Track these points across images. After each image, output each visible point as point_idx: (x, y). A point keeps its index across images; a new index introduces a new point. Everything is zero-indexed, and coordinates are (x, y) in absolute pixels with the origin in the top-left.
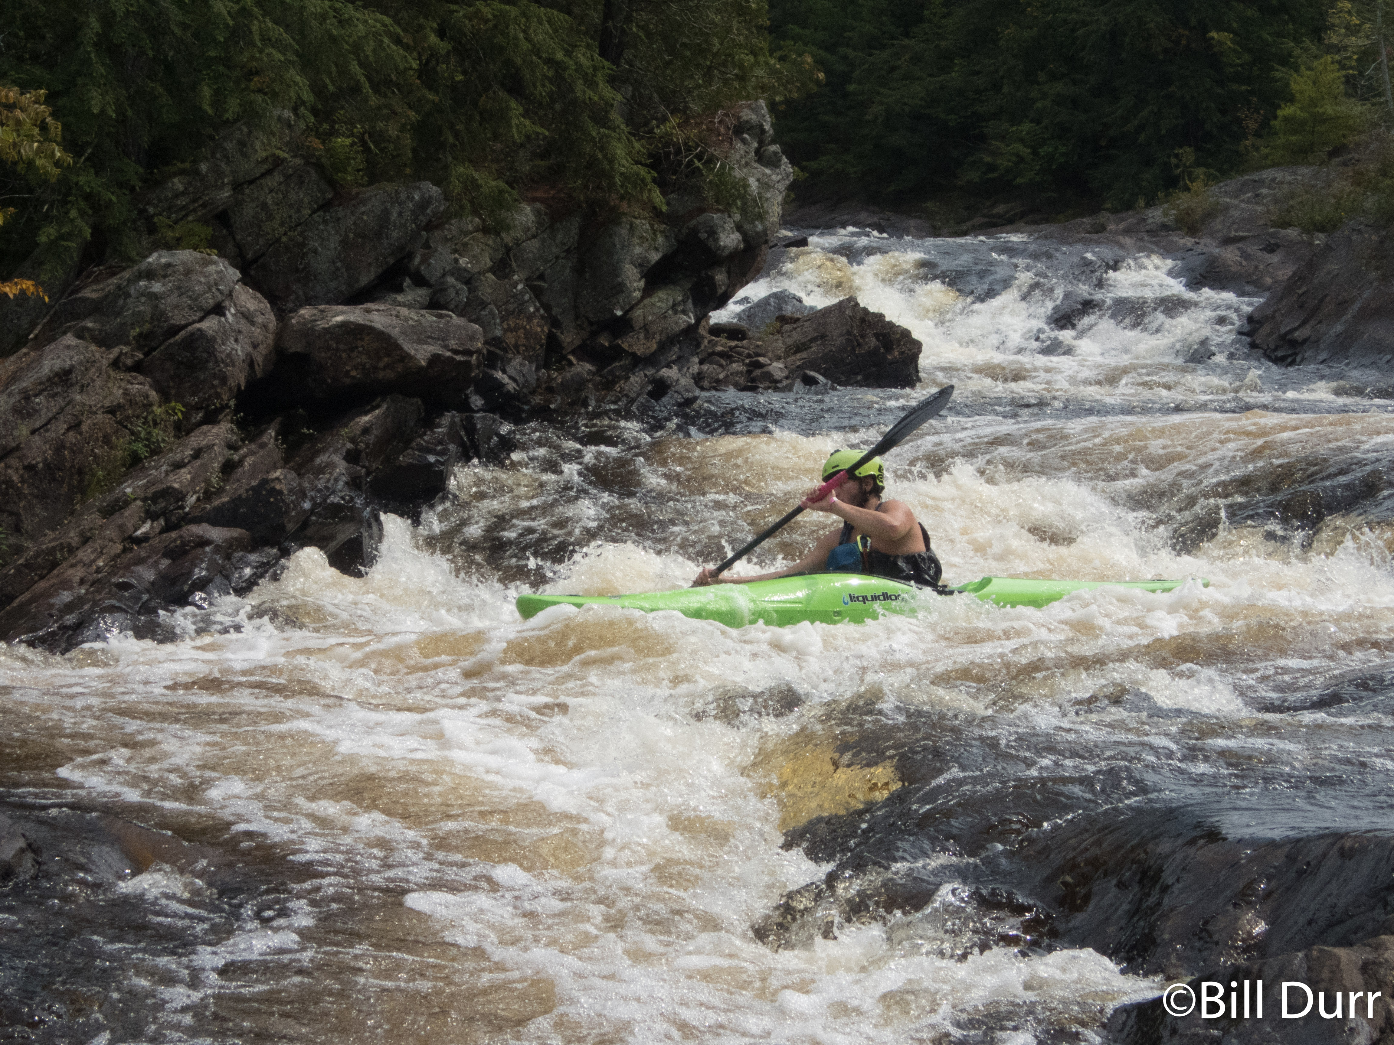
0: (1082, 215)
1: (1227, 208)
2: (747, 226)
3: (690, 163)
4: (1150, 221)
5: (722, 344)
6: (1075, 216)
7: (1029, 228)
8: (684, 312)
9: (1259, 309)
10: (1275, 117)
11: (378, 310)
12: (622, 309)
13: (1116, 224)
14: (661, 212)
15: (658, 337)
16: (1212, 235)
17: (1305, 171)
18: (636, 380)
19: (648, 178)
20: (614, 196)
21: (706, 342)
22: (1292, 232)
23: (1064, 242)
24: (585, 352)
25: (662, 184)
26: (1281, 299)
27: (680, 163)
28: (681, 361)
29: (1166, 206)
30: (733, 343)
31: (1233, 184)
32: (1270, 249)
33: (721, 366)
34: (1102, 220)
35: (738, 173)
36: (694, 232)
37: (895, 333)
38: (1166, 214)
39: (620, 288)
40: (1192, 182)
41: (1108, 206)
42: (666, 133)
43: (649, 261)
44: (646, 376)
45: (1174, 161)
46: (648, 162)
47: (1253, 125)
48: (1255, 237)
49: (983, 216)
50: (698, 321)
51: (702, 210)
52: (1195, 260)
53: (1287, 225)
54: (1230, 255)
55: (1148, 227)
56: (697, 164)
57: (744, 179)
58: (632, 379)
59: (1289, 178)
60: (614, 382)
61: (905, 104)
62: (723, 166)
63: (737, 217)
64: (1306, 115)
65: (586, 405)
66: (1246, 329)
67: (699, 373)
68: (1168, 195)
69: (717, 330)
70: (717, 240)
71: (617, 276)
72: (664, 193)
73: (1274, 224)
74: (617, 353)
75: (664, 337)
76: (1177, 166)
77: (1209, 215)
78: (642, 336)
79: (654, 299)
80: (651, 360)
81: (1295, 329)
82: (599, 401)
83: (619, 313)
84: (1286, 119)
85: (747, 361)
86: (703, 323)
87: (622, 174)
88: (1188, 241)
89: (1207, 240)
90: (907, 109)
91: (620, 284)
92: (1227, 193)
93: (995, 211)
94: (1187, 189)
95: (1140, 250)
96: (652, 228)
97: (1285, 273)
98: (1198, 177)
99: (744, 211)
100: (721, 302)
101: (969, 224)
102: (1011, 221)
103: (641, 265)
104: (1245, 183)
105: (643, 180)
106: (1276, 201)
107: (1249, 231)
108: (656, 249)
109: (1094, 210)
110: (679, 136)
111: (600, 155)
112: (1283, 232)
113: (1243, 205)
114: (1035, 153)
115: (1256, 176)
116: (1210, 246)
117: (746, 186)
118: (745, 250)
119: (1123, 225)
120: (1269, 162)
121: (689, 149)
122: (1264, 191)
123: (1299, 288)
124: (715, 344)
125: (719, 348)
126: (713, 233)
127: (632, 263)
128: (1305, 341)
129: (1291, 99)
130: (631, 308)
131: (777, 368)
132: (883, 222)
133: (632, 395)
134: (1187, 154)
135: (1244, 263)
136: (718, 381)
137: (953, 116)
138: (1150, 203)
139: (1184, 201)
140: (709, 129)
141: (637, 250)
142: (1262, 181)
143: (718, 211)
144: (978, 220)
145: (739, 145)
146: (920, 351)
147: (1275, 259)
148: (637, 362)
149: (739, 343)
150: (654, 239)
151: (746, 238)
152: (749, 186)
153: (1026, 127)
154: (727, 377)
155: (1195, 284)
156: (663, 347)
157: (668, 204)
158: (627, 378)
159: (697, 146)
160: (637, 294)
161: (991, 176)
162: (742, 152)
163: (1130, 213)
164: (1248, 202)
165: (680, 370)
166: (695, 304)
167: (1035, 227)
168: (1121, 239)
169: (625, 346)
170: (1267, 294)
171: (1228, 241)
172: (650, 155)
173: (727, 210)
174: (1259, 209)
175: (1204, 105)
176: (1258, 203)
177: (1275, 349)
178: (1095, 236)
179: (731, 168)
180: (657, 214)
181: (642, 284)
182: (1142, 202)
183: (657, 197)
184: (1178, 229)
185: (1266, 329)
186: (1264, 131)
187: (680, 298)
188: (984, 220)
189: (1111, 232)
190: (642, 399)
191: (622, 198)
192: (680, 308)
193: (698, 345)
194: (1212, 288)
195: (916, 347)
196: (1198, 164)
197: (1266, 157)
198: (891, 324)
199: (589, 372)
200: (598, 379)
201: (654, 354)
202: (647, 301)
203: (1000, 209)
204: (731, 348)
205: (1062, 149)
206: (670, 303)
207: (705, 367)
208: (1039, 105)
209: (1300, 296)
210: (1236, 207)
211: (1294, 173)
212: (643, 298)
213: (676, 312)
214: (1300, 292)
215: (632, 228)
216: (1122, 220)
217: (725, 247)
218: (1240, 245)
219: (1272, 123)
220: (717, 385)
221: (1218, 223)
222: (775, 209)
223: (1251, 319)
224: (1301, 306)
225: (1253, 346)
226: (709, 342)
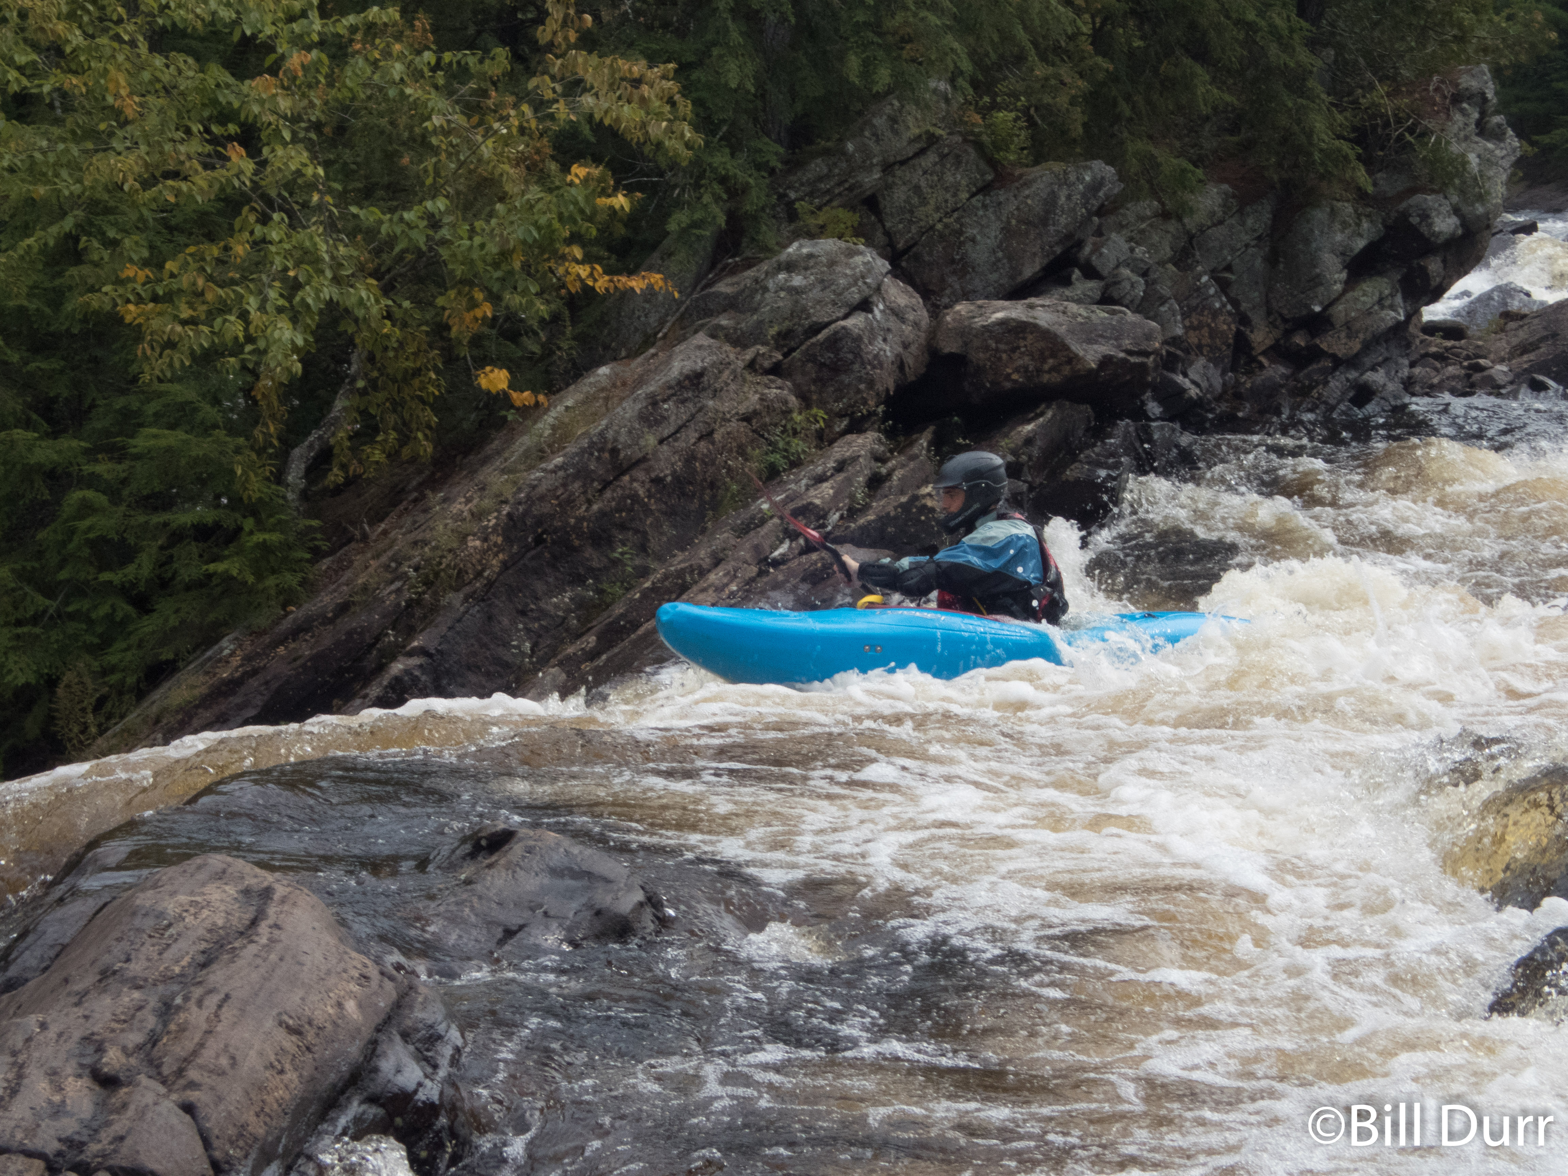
2: (1466, 209)
3: (1400, 138)
5: (1436, 344)
8: (1392, 307)
11: (1043, 306)
12: (1321, 303)
14: (1366, 193)
15: (1361, 336)
18: (1337, 385)
19: (1352, 155)
20: (1312, 176)
21: (1417, 342)
24: (1278, 352)
25: (1368, 162)
27: (1389, 136)
28: (1388, 363)
30: (1449, 343)
33: (1437, 370)
35: (1455, 148)
36: (1404, 216)
39: (1318, 281)
42: (1373, 104)
43: (1352, 250)
44: (1348, 380)
46: (1352, 135)
50: (1409, 317)
51: (1413, 191)
56: (1409, 137)
57: (1463, 155)
58: (1331, 384)
60: (1311, 388)
62: (1438, 142)
63: (1455, 199)
65: (1278, 413)
67: (1410, 378)
69: (1432, 329)
70: (1430, 225)
71: (1315, 267)
72: (1370, 172)
74: (1315, 354)
75: (1369, 336)
78: (1343, 335)
79: (1357, 293)
80: (1354, 362)
82: (1294, 408)
83: (1317, 309)
85: (1466, 364)
86: (1414, 320)
87: (1321, 150)
91: (1318, 276)
96: (1356, 211)
99: (1462, 192)
100: (1436, 294)
103: (1343, 254)
105: (1346, 157)
108: (1361, 235)
110: (1388, 106)
111: (1296, 128)
117: (1465, 163)
118: (1464, 237)
121: (1399, 121)
124: (1429, 344)
125: (1433, 349)
126: (1425, 216)
127: (1333, 251)
130: (1331, 304)
131: (1500, 371)
133: (1332, 401)
136: (1432, 387)
140: (1422, 99)
141: (1339, 237)
143: (1433, 191)
145: (1458, 117)
148: (1338, 363)
149: (1457, 343)
150: (1358, 225)
151: (1464, 223)
152: (1468, 162)
154: (1442, 381)
156: (1367, 347)
157: (1375, 184)
158: (1326, 383)
159: (1409, 117)
160: (1338, 287)
162: (1461, 125)
165: (1388, 373)
166: (1405, 299)
169: (1324, 346)
172: (1355, 129)
173: (1442, 190)
179: (1448, 143)
180: (1362, 196)
181: (1344, 275)
183: (1361, 175)
187: (1387, 292)
190: (1342, 407)
191: (1322, 177)
192: (1387, 303)
193: (1408, 345)
199: (1283, 376)
200: (1292, 383)
201: (1357, 355)
202: (1349, 295)
204: (1447, 349)
206: (1376, 298)
207: (1417, 370)
212: (1344, 292)
213: (1383, 307)
215: (1333, 212)
217: (1440, 233)
220: (1430, 390)
222: (1498, 189)
226: (1422, 342)
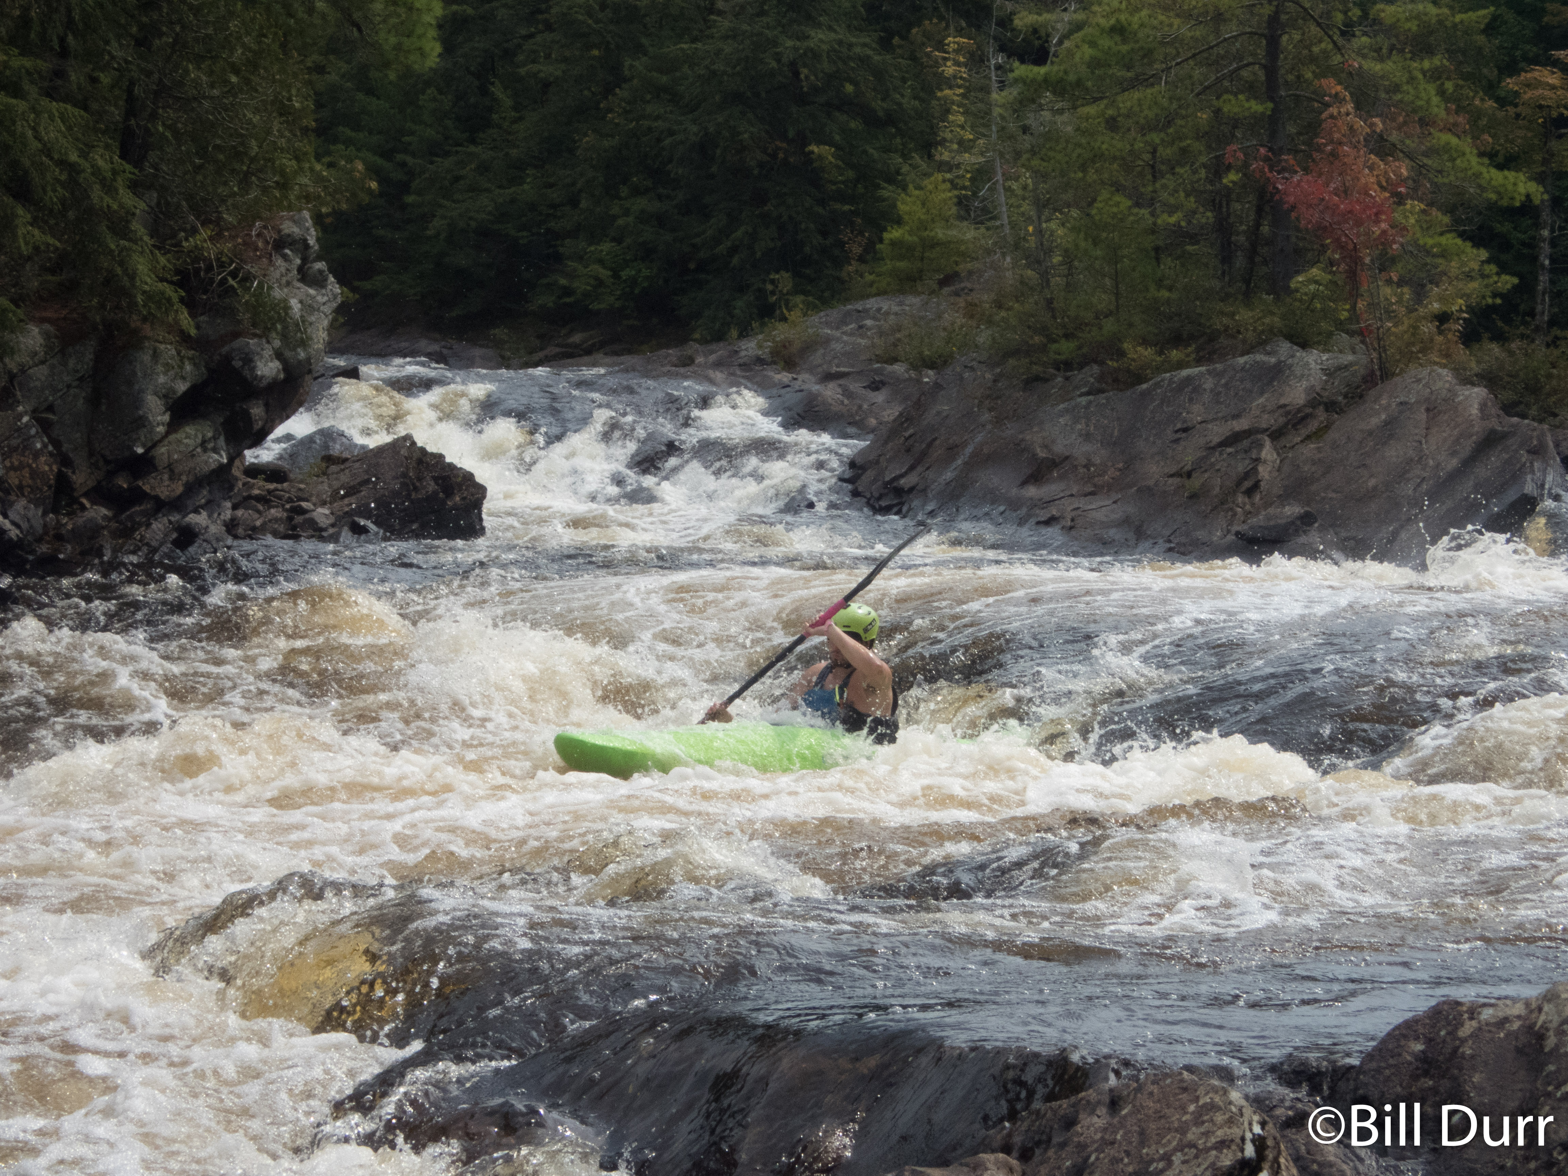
0: (668, 347)
1: (828, 340)
2: (288, 354)
3: (224, 281)
4: (743, 353)
5: (259, 487)
6: (660, 347)
7: (608, 360)
8: (215, 450)
9: (862, 452)
10: (881, 241)
12: (143, 446)
13: (706, 356)
14: (189, 336)
15: (184, 478)
16: (811, 371)
17: (914, 301)
18: (159, 527)
19: (175, 298)
20: (135, 317)
21: (240, 484)
22: (899, 369)
23: (647, 375)
24: (99, 494)
25: (190, 304)
26: (886, 442)
27: (212, 281)
28: (210, 505)
29: (760, 337)
30: (272, 486)
31: (835, 314)
32: (875, 386)
33: (258, 512)
34: (689, 352)
35: (278, 293)
36: (227, 359)
37: (457, 476)
38: (760, 346)
39: (141, 422)
40: (789, 310)
41: (697, 336)
42: (196, 247)
43: (174, 392)
44: (170, 522)
45: (770, 287)
46: (175, 278)
47: (857, 250)
48: (859, 373)
49: (557, 345)
50: (231, 460)
51: (236, 335)
52: (791, 397)
53: (894, 360)
54: (831, 392)
55: (741, 361)
56: (231, 282)
57: (285, 300)
58: (154, 526)
59: (895, 309)
60: (133, 529)
61: (471, 218)
62: (261, 285)
63: (277, 343)
64: (915, 239)
65: (100, 555)
66: (847, 476)
67: (233, 520)
68: (763, 325)
69: (254, 471)
70: (253, 369)
71: (137, 408)
72: (193, 315)
73: (879, 359)
74: (137, 496)
75: (191, 478)
76: (773, 293)
77: (808, 347)
78: (166, 477)
79: (180, 435)
80: (177, 505)
81: (902, 476)
82: (115, 551)
83: (140, 451)
84: (893, 243)
85: (288, 506)
86: (237, 462)
87: (144, 292)
88: (785, 377)
89: (805, 376)
90: (473, 224)
91: (141, 417)
92: (827, 324)
93: (571, 340)
94: (784, 319)
95: (732, 385)
96: (179, 353)
97: (891, 413)
98: (796, 306)
99: (284, 337)
100: (258, 438)
101: (541, 354)
102: (588, 352)
103: (165, 396)
104: (848, 313)
105: (169, 300)
106: (881, 334)
107: (853, 366)
108: (183, 378)
109: (682, 340)
110: (211, 251)
111: (119, 270)
112: (889, 368)
113: (845, 338)
114: (616, 275)
115: (859, 306)
116: (808, 382)
117: (287, 308)
118: (286, 380)
119: (713, 358)
120: (874, 290)
121: (222, 265)
122: (869, 322)
123: (906, 430)
124: (252, 487)
125: (256, 492)
126: (248, 360)
127: (156, 394)
128: (912, 489)
129: (899, 222)
130: (155, 445)
131: (322, 514)
132: (445, 351)
133: (154, 543)
134: (784, 280)
135: (846, 402)
136: (254, 529)
137: (525, 234)
138: (744, 333)
139: (781, 332)
140: (245, 244)
141: (162, 379)
142: (866, 311)
143: (255, 335)
144: (552, 350)
145: (280, 262)
146: (484, 497)
147: (879, 397)
148: (161, 506)
149: (279, 486)
150: (181, 367)
151: (287, 367)
152: (290, 308)
153: (606, 247)
154: (264, 524)
155: (790, 425)
156: (191, 489)
157: (198, 327)
158: (148, 525)
159: (232, 262)
160: (161, 429)
161: (568, 300)
162: (283, 270)
163: (722, 344)
164: (851, 334)
165: (210, 516)
166: (228, 441)
167: (616, 359)
168: (711, 373)
169: (147, 488)
170: (871, 436)
171: (828, 377)
172: (178, 272)
173: (265, 335)
174: (863, 342)
175: (803, 226)
176: (862, 336)
177: (880, 498)
178: (682, 370)
179: (270, 288)
180: (185, 338)
181: (167, 418)
182: (734, 333)
183: (185, 319)
184: (774, 363)
185: (870, 474)
186: (870, 254)
187: (210, 435)
188: (558, 350)
189: (699, 365)
190: (165, 549)
191: (145, 319)
192: (211, 445)
193: (231, 488)
194: (811, 429)
195: (482, 491)
196: (796, 291)
197: (871, 284)
198: (452, 466)
199: (105, 517)
200: (114, 525)
201: (180, 497)
202: (172, 437)
203: (577, 338)
204: (270, 492)
205: (646, 272)
206: (199, 441)
207: (240, 513)
208: (620, 222)
209: (907, 439)
210: (838, 340)
211: (901, 304)
212: (167, 433)
213: (205, 450)
214: (907, 434)
215: (156, 355)
216: (712, 352)
217: (262, 377)
218: (841, 382)
219: (878, 246)
220: (253, 533)
221: (817, 358)
222: (320, 335)
223: (852, 464)
224: (908, 451)
225: (855, 494)
226: (244, 484)
